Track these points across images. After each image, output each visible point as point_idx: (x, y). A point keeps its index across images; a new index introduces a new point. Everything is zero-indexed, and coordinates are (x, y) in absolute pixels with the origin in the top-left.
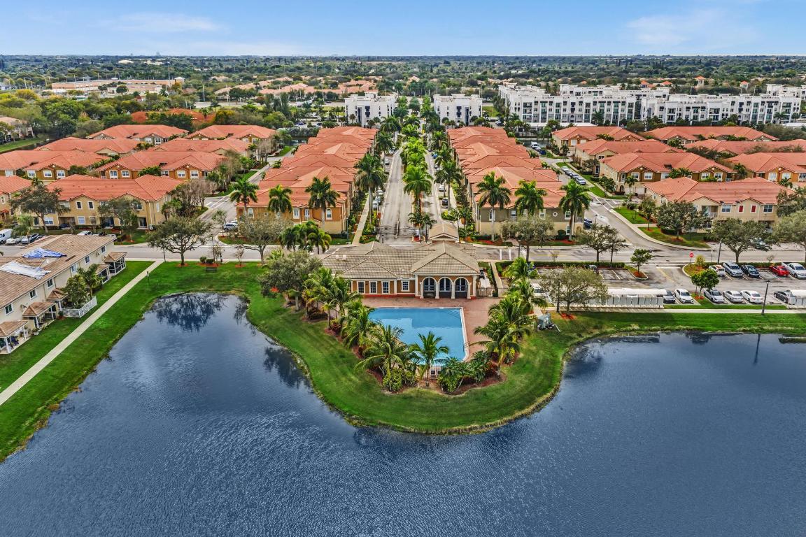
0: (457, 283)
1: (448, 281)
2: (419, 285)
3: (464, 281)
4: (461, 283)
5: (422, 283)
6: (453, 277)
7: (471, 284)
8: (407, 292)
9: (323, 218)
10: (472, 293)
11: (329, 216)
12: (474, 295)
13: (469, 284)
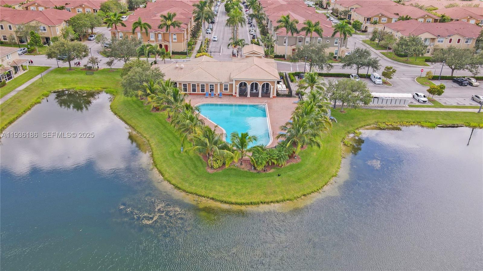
0: (263, 86)
1: (256, 84)
2: (236, 87)
3: (268, 84)
4: (266, 86)
5: (238, 86)
6: (260, 82)
7: (273, 87)
8: (228, 92)
9: (171, 40)
10: (273, 94)
11: (175, 39)
12: (275, 95)
13: (272, 87)
